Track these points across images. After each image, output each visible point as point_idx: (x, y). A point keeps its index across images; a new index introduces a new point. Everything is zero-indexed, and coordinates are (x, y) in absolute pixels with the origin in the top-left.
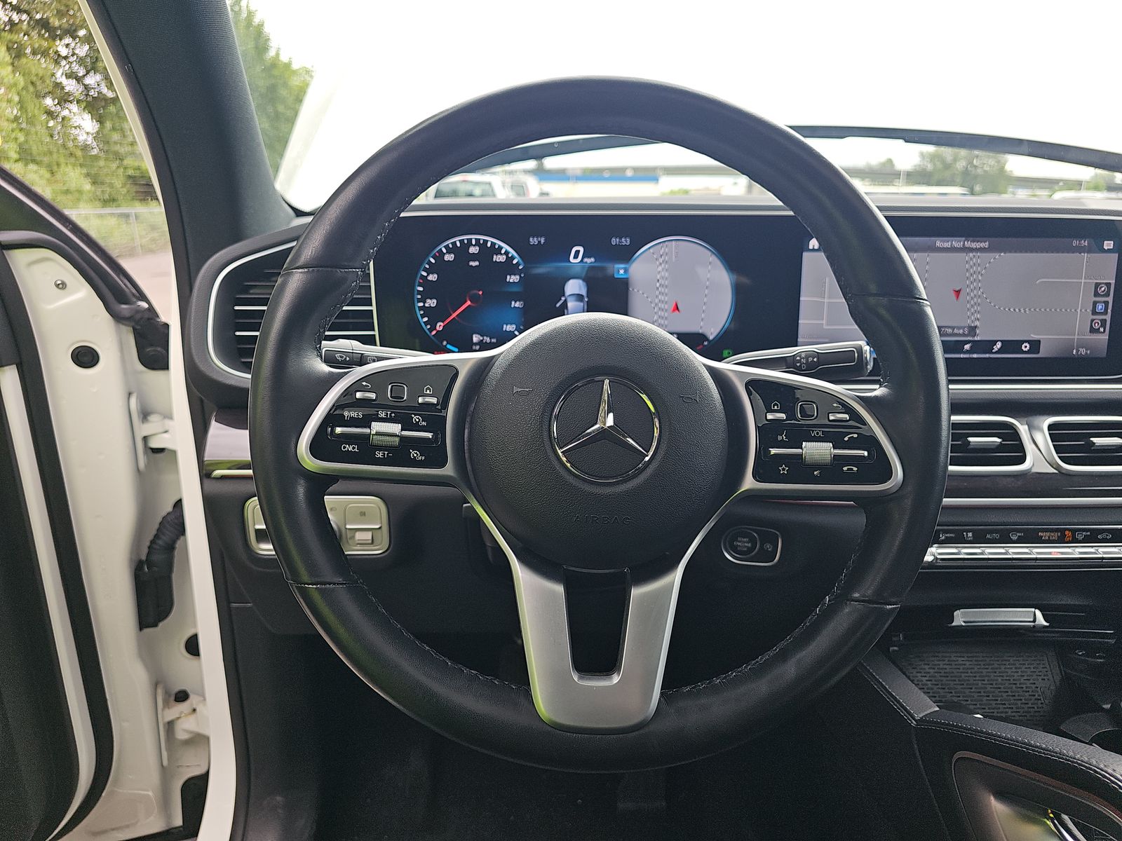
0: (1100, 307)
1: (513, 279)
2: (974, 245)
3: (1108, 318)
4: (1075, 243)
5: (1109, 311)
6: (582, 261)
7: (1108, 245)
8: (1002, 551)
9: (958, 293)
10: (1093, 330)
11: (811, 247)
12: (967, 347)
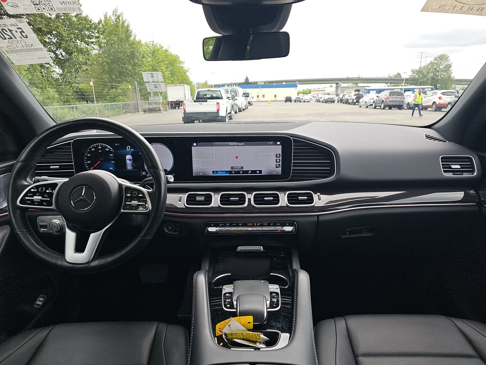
0: (278, 161)
1: (111, 155)
2: (240, 144)
3: (281, 163)
4: (269, 143)
5: (281, 161)
6: (130, 150)
7: (278, 143)
8: (236, 228)
9: (237, 157)
10: (277, 167)
11: (194, 145)
12: (241, 172)
